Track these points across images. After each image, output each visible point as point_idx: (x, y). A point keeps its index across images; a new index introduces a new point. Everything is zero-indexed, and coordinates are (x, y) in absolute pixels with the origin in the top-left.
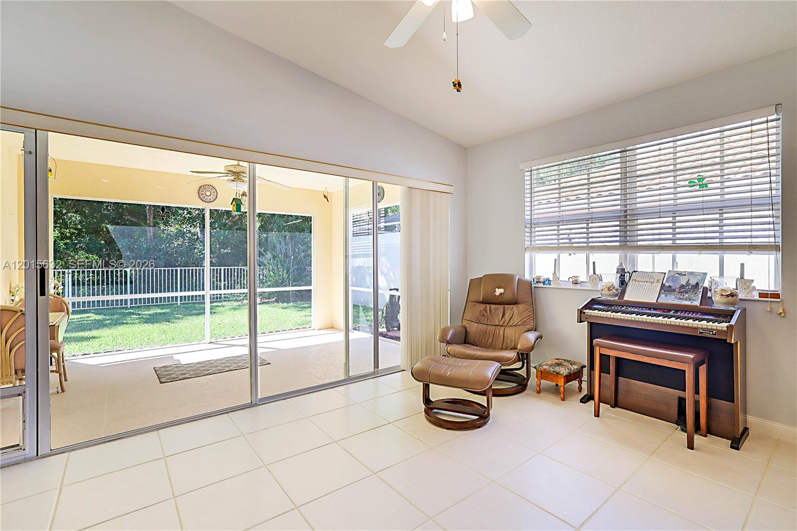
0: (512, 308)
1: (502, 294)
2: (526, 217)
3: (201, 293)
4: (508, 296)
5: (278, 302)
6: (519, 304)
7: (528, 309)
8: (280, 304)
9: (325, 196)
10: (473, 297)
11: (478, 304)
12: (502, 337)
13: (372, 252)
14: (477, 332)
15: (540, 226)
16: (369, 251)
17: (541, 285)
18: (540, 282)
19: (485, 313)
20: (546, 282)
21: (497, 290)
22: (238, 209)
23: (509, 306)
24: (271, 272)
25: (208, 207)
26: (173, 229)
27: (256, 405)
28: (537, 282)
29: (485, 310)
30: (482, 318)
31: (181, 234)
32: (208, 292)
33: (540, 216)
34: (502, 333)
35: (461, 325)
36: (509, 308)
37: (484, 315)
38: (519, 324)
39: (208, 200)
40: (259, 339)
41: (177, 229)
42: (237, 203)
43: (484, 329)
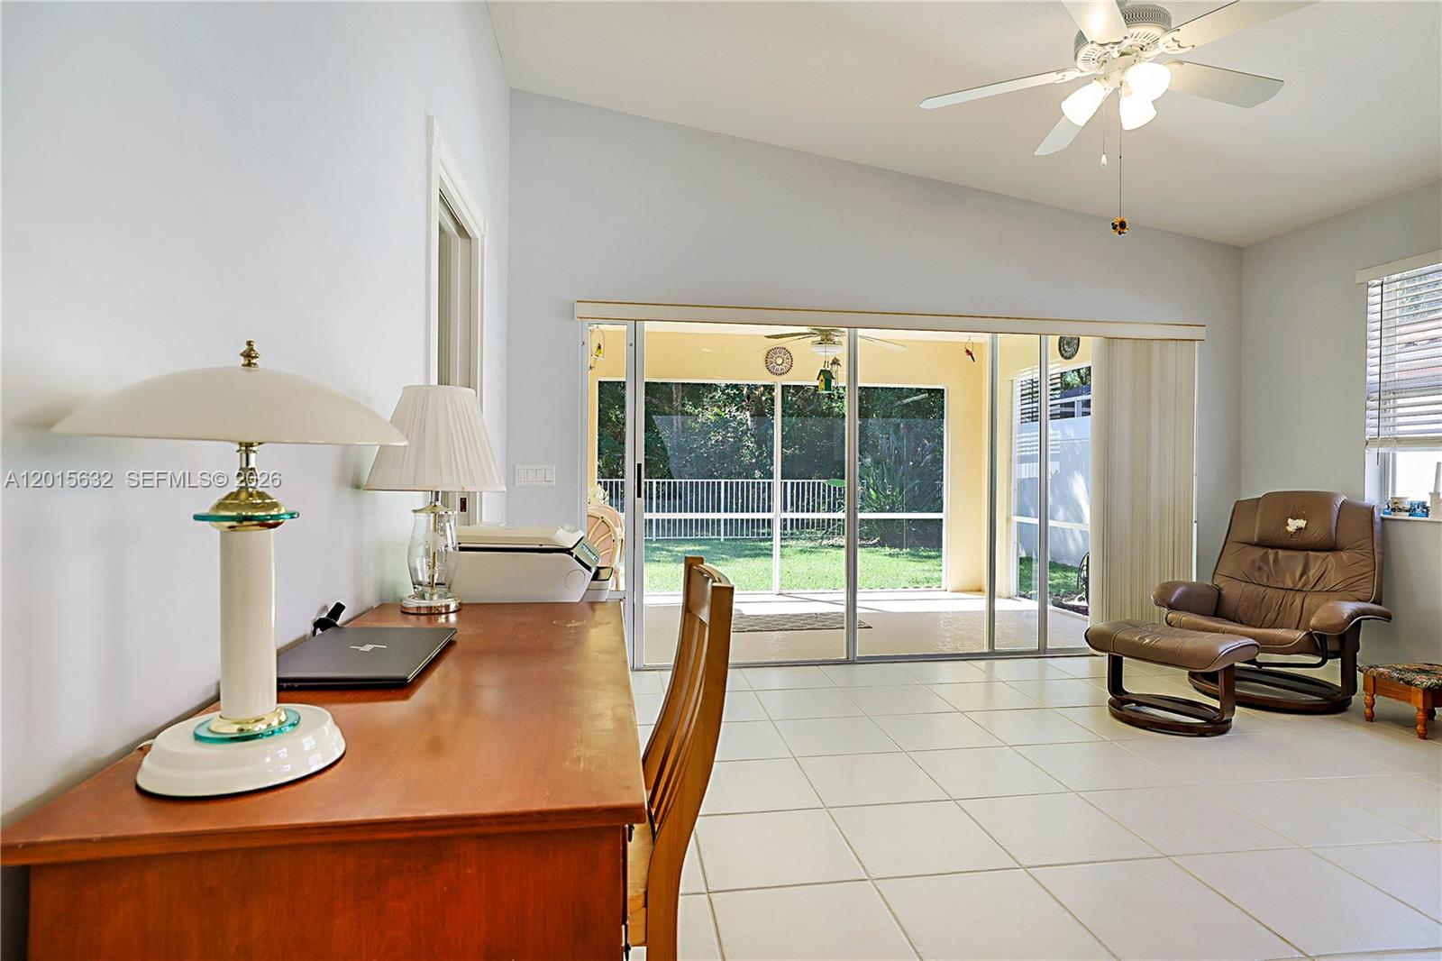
0: (1326, 558)
1: (1302, 528)
2: (1369, 378)
3: (766, 516)
4: (1317, 533)
5: (883, 546)
6: (1342, 550)
7: (1360, 561)
8: (887, 549)
9: (967, 351)
10: (1242, 533)
11: (1249, 548)
12: (1299, 612)
13: (1038, 452)
14: (1243, 599)
15: (1404, 395)
16: (1033, 450)
17: (1405, 516)
18: (1400, 510)
19: (1263, 565)
20: (1418, 511)
21: (1290, 521)
22: (828, 387)
23: (1318, 554)
24: (871, 490)
25: (779, 382)
26: (709, 415)
27: (853, 663)
28: (1394, 510)
29: (1264, 559)
30: (1257, 573)
31: (723, 423)
32: (777, 515)
33: (1404, 376)
34: (1298, 602)
35: (1210, 584)
36: (1318, 557)
37: (1260, 569)
38: (1336, 588)
39: (779, 372)
40: (859, 596)
41: (716, 414)
42: (827, 376)
43: (1258, 594)
